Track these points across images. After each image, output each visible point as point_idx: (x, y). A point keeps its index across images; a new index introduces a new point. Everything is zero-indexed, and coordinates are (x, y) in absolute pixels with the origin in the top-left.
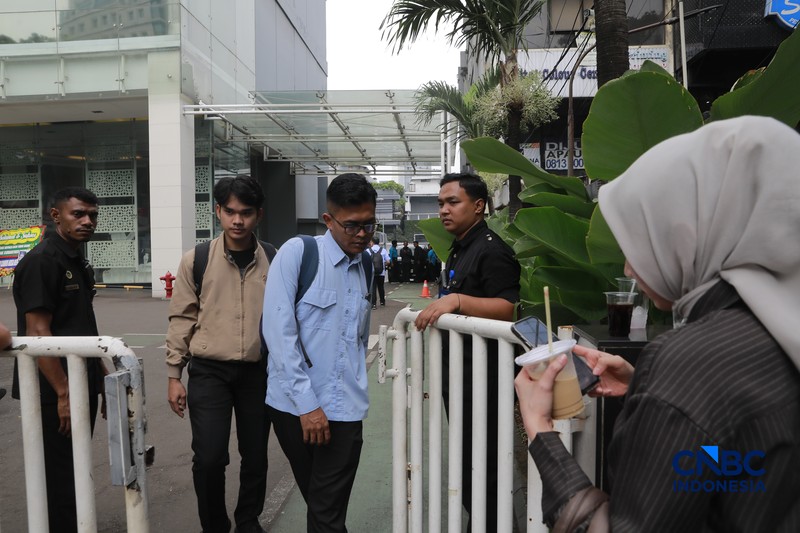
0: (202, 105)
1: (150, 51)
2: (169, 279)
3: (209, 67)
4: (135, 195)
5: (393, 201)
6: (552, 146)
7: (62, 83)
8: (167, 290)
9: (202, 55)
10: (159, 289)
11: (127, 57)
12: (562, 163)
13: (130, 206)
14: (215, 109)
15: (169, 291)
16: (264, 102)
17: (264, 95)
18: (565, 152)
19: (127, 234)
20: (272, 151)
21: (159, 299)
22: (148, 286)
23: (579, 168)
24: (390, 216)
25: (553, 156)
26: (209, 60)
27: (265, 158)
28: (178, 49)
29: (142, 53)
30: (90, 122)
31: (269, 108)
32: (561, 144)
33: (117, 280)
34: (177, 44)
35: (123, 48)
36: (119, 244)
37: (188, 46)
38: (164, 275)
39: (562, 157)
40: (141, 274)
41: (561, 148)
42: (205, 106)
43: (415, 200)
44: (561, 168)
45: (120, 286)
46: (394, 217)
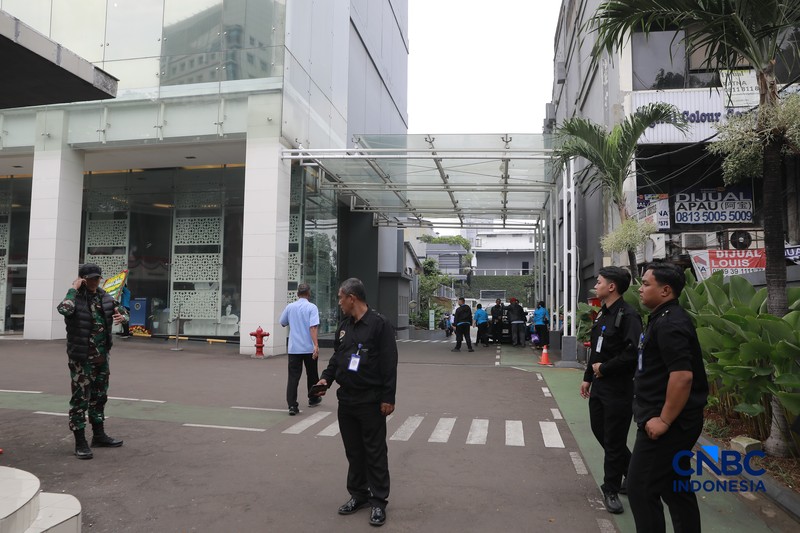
0: (302, 149)
1: (253, 93)
2: (260, 335)
3: (307, 111)
4: (222, 244)
5: (460, 256)
6: (683, 198)
7: (161, 127)
8: (258, 347)
9: (300, 97)
10: (247, 344)
11: (226, 101)
12: (694, 217)
13: (215, 255)
14: (313, 153)
15: (260, 348)
16: (364, 147)
17: (366, 140)
18: (698, 204)
19: (211, 284)
20: (360, 201)
21: (248, 357)
22: (235, 340)
23: (714, 221)
24: (457, 271)
25: (684, 208)
26: (307, 104)
27: (352, 208)
28: (280, 91)
29: (242, 96)
30: (180, 168)
31: (369, 153)
32: (693, 195)
33: (197, 332)
34: (279, 86)
35: (224, 91)
36: (202, 294)
37: (289, 88)
38: (255, 331)
39: (694, 210)
40: (223, 326)
41: (693, 200)
42: (304, 150)
43: (481, 255)
44: (694, 222)
45: (202, 339)
46: (461, 272)
